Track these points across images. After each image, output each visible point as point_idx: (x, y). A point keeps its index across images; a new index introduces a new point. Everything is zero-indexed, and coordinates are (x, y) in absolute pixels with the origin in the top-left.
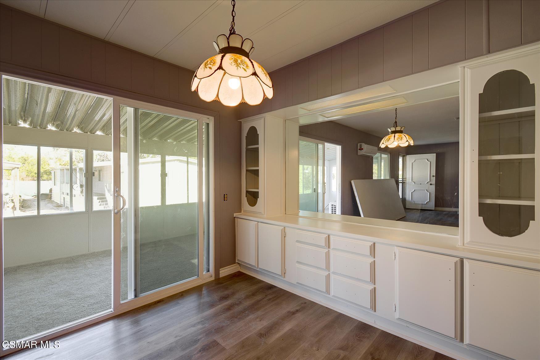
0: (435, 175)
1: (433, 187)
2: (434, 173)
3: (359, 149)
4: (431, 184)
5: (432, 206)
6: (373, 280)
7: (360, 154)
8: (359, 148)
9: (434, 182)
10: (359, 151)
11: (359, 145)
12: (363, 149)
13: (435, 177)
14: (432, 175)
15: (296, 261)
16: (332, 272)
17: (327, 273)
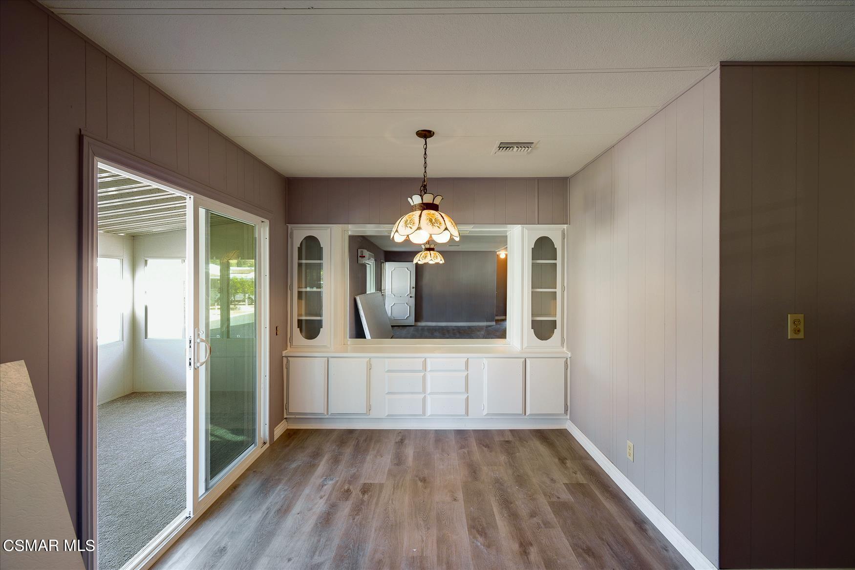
0: (414, 286)
1: (413, 300)
2: (413, 285)
3: (360, 257)
4: (411, 297)
5: (411, 321)
6: (467, 390)
7: (361, 263)
8: (359, 255)
9: (413, 295)
10: (359, 258)
11: (359, 250)
12: (364, 257)
13: (414, 289)
14: (411, 287)
15: (387, 392)
16: (428, 393)
17: (424, 396)
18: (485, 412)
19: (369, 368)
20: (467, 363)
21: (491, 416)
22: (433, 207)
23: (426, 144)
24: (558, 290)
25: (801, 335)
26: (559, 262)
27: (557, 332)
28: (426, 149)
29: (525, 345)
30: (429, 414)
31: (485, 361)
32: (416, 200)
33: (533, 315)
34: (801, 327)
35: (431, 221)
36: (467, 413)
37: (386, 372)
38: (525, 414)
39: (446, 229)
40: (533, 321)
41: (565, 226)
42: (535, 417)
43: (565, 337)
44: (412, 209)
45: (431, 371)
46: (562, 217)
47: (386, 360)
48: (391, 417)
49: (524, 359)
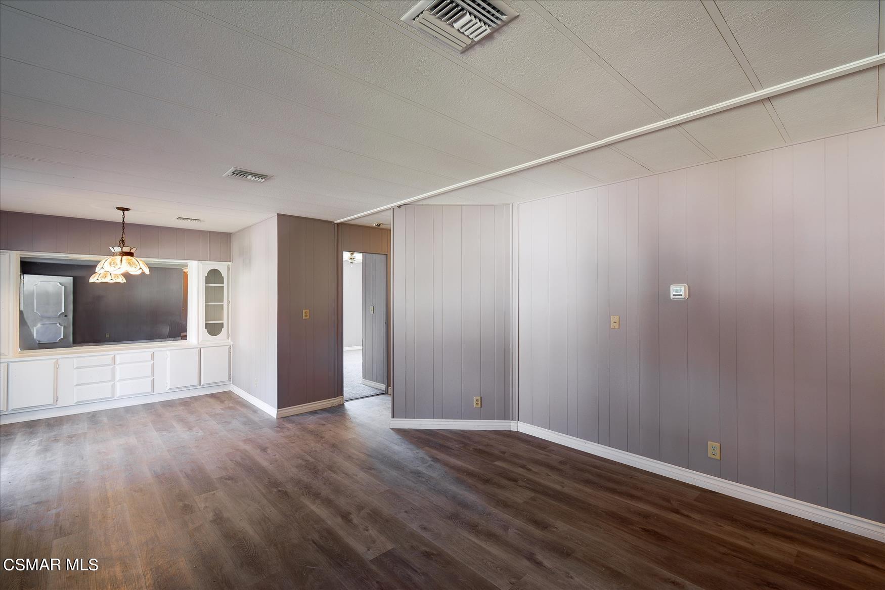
4: (66, 316)
6: (153, 375)
15: (75, 385)
16: (117, 380)
17: (113, 383)
18: (168, 388)
19: (57, 367)
20: (153, 355)
21: (173, 390)
22: (130, 254)
23: (124, 215)
24: (225, 304)
25: (308, 317)
26: (225, 285)
27: (224, 330)
28: (124, 218)
29: (201, 340)
30: (118, 396)
31: (168, 353)
32: (118, 249)
33: (206, 320)
34: (308, 314)
35: (129, 263)
36: (153, 390)
37: (75, 369)
38: (200, 385)
39: (141, 268)
40: (207, 324)
41: (230, 263)
42: (208, 386)
43: (230, 333)
44: (114, 254)
45: (119, 364)
46: (227, 257)
47: (75, 359)
48: (79, 404)
49: (199, 349)
